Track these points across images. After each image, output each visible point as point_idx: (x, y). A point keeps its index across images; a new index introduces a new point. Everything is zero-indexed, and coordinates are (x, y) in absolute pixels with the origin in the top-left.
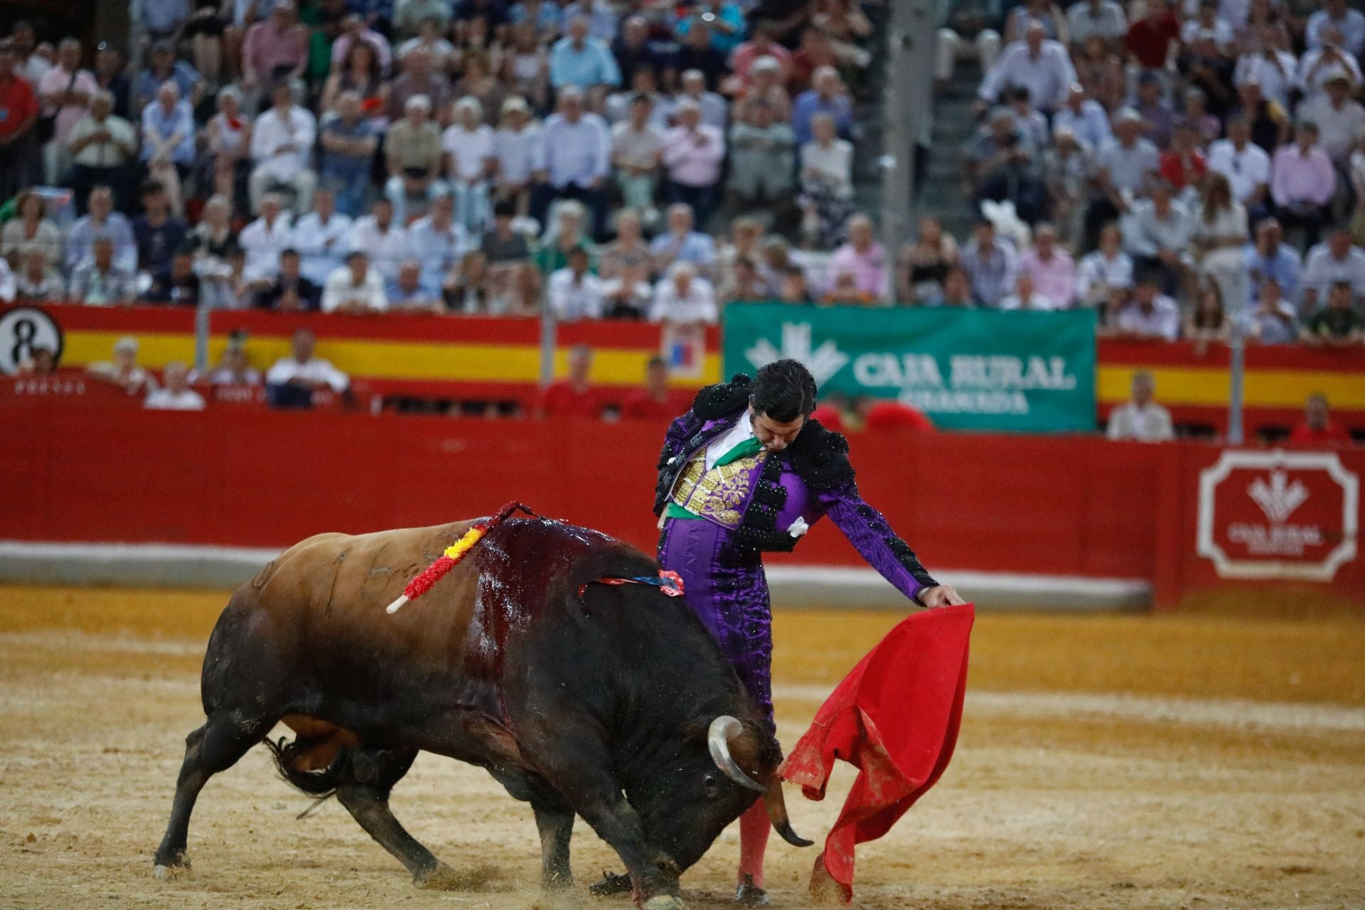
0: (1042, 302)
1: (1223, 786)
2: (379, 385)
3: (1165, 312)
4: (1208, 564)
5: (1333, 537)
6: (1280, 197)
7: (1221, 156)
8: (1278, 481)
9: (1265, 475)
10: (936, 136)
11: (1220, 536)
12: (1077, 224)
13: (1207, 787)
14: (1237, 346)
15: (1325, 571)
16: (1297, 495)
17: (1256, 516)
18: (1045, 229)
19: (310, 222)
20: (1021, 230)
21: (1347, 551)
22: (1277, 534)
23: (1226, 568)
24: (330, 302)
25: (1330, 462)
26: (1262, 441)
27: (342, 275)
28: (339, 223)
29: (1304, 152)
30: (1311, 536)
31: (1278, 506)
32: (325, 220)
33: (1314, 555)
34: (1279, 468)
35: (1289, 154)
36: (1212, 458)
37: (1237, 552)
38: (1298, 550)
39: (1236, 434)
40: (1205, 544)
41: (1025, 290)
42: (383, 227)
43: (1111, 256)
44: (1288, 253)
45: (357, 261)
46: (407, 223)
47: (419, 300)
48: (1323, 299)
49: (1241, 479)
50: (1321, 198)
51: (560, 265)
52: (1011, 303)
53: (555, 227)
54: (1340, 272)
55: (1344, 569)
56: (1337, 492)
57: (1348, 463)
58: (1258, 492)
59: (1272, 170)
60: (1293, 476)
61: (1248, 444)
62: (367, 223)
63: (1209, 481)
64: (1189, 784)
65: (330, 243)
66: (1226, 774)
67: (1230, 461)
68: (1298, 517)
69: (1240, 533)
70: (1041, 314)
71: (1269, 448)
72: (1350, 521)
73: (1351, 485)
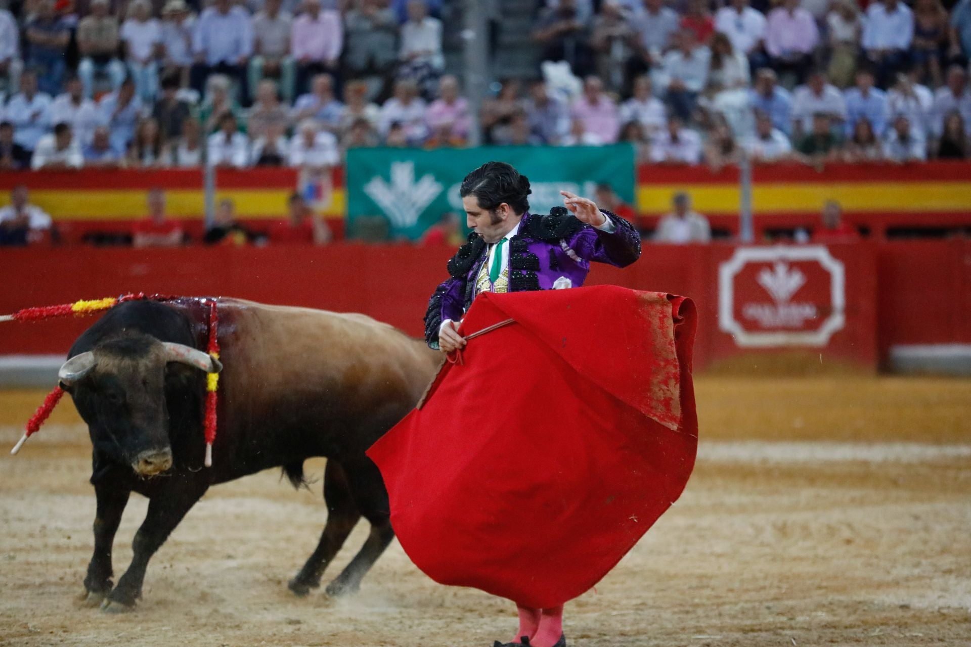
0: (592, 139)
1: (742, 509)
2: (77, 225)
3: (689, 142)
4: (728, 338)
5: (825, 311)
6: (774, 51)
7: (725, 20)
8: (781, 270)
9: (770, 266)
10: (506, 13)
11: (738, 315)
13: (730, 511)
15: (821, 338)
16: (796, 280)
17: (765, 297)
18: (594, 81)
20: (574, 84)
21: (836, 322)
22: (782, 310)
23: (743, 339)
24: (38, 162)
25: (820, 254)
26: (767, 239)
27: (48, 141)
28: (42, 101)
29: (791, 13)
30: (808, 311)
31: (782, 289)
32: (30, 98)
33: (811, 326)
34: (782, 260)
37: (751, 326)
38: (799, 323)
39: (747, 234)
40: (727, 321)
41: (577, 130)
42: (76, 100)
43: (644, 100)
44: (781, 93)
47: (107, 158)
48: (809, 126)
49: (752, 269)
50: (806, 48)
52: (569, 141)
54: (819, 106)
55: (835, 338)
56: (827, 276)
57: (836, 252)
58: (766, 279)
60: (793, 265)
62: (63, 100)
63: (727, 272)
64: (717, 508)
65: (35, 116)
66: (745, 499)
67: (744, 255)
68: (798, 297)
69: (753, 311)
70: (592, 148)
71: (772, 245)
72: (838, 297)
73: (837, 271)
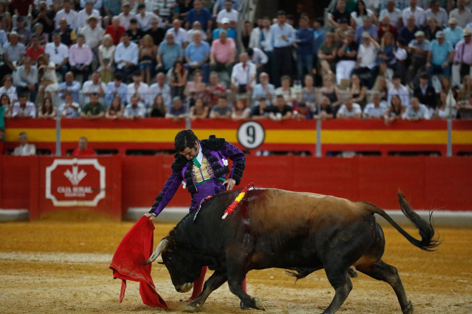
3: (30, 107)
5: (96, 191)
6: (72, 64)
8: (75, 169)
9: (70, 168)
11: (54, 192)
14: (58, 119)
15: (94, 203)
16: (82, 175)
17: (67, 183)
21: (102, 195)
22: (75, 189)
23: (56, 203)
25: (94, 162)
26: (68, 155)
29: (80, 46)
30: (88, 190)
31: (75, 178)
33: (89, 197)
34: (75, 165)
35: (75, 46)
36: (50, 163)
37: (60, 197)
38: (84, 195)
39: (58, 153)
40: (49, 194)
44: (76, 83)
50: (87, 63)
55: (101, 201)
56: (98, 173)
57: (101, 163)
58: (68, 174)
60: (81, 168)
61: (63, 157)
63: (49, 170)
67: (57, 163)
68: (82, 183)
69: (61, 190)
71: (71, 158)
72: (103, 184)
73: (102, 170)
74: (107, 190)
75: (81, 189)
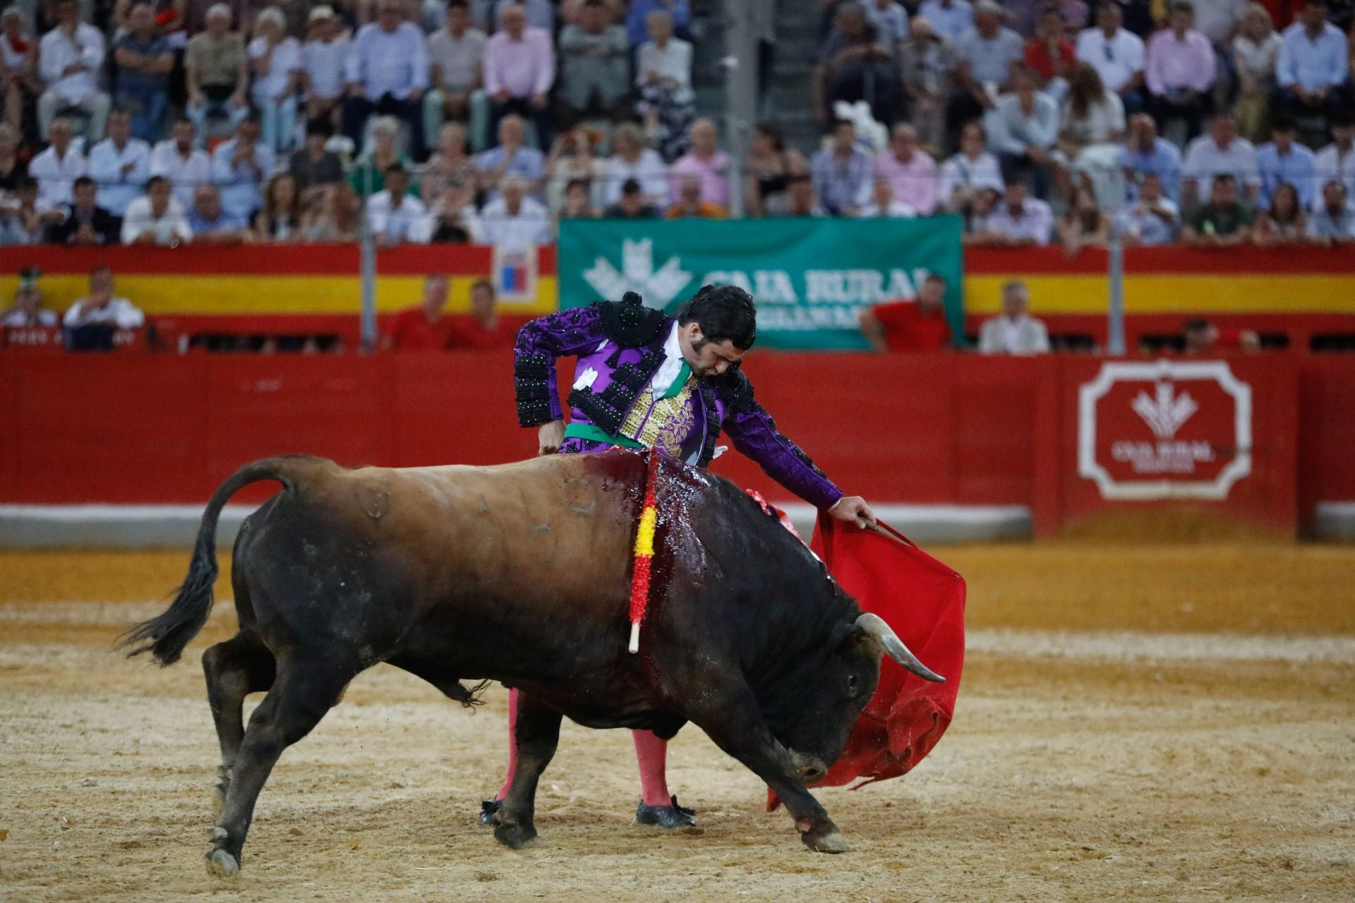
0: (901, 209)
1: (1113, 726)
2: (184, 322)
3: (1036, 213)
4: (1091, 485)
5: (1225, 453)
6: (1156, 87)
7: (1090, 45)
8: (1164, 393)
9: (1149, 388)
10: (781, 31)
11: (1103, 456)
12: (937, 124)
13: (1094, 728)
14: (1116, 249)
15: (1218, 489)
16: (1185, 408)
17: (1142, 432)
18: (906, 129)
19: (105, 148)
20: (878, 132)
21: (1241, 466)
22: (1165, 450)
23: (1110, 489)
24: (130, 233)
25: (1219, 371)
26: (1145, 351)
27: (142, 205)
28: (136, 149)
29: (1180, 36)
30: (1202, 452)
31: (1165, 419)
32: (120, 146)
33: (1205, 472)
34: (1165, 380)
35: (1165, 38)
36: (1092, 372)
37: (1123, 472)
38: (1188, 467)
39: (1117, 344)
40: (1088, 465)
41: (883, 197)
42: (184, 150)
43: (973, 157)
44: (1166, 147)
45: (157, 187)
46: (209, 146)
48: (1206, 192)
49: (1124, 391)
50: (1200, 85)
51: (377, 188)
52: (870, 211)
53: (371, 145)
54: (1223, 164)
55: (1238, 487)
56: (1229, 402)
57: (1239, 373)
58: (1143, 405)
59: (1147, 55)
60: (1180, 387)
61: (1130, 356)
62: (166, 148)
63: (1089, 396)
64: (1076, 725)
65: (127, 169)
66: (1115, 712)
67: (1112, 373)
68: (1186, 432)
69: (1124, 451)
70: (901, 221)
71: (1152, 358)
72: (1244, 434)
73: (1242, 395)
74: (1257, 452)
75: (1182, 449)
